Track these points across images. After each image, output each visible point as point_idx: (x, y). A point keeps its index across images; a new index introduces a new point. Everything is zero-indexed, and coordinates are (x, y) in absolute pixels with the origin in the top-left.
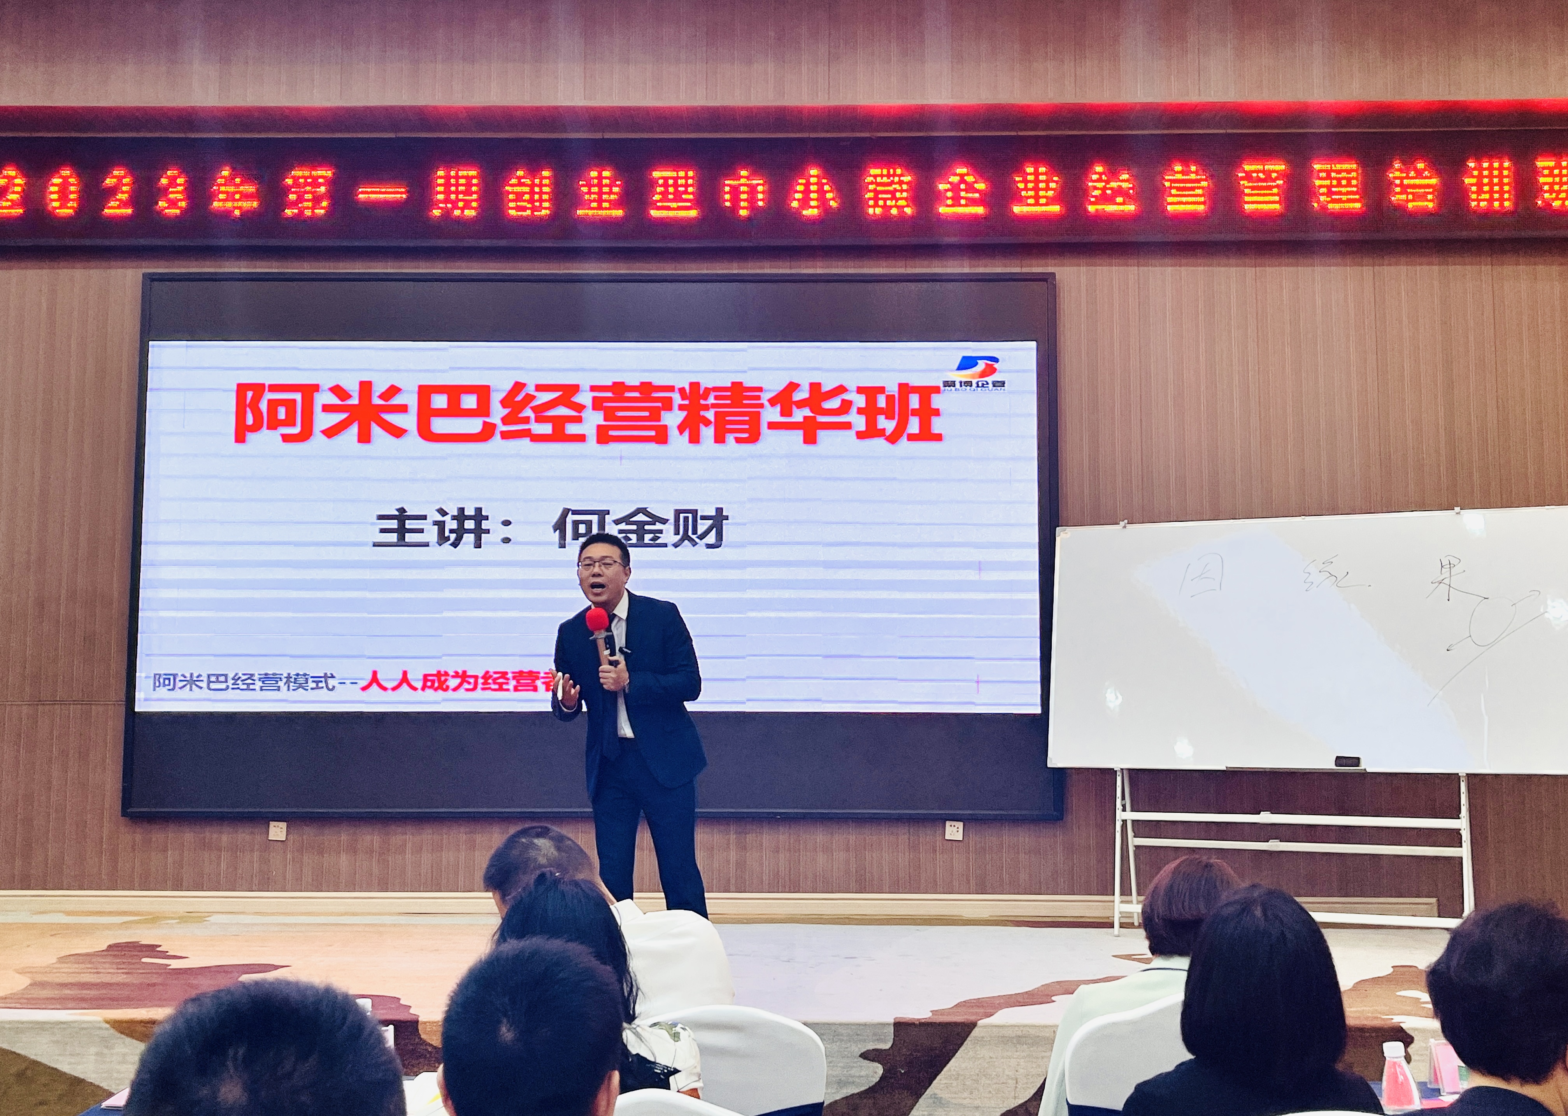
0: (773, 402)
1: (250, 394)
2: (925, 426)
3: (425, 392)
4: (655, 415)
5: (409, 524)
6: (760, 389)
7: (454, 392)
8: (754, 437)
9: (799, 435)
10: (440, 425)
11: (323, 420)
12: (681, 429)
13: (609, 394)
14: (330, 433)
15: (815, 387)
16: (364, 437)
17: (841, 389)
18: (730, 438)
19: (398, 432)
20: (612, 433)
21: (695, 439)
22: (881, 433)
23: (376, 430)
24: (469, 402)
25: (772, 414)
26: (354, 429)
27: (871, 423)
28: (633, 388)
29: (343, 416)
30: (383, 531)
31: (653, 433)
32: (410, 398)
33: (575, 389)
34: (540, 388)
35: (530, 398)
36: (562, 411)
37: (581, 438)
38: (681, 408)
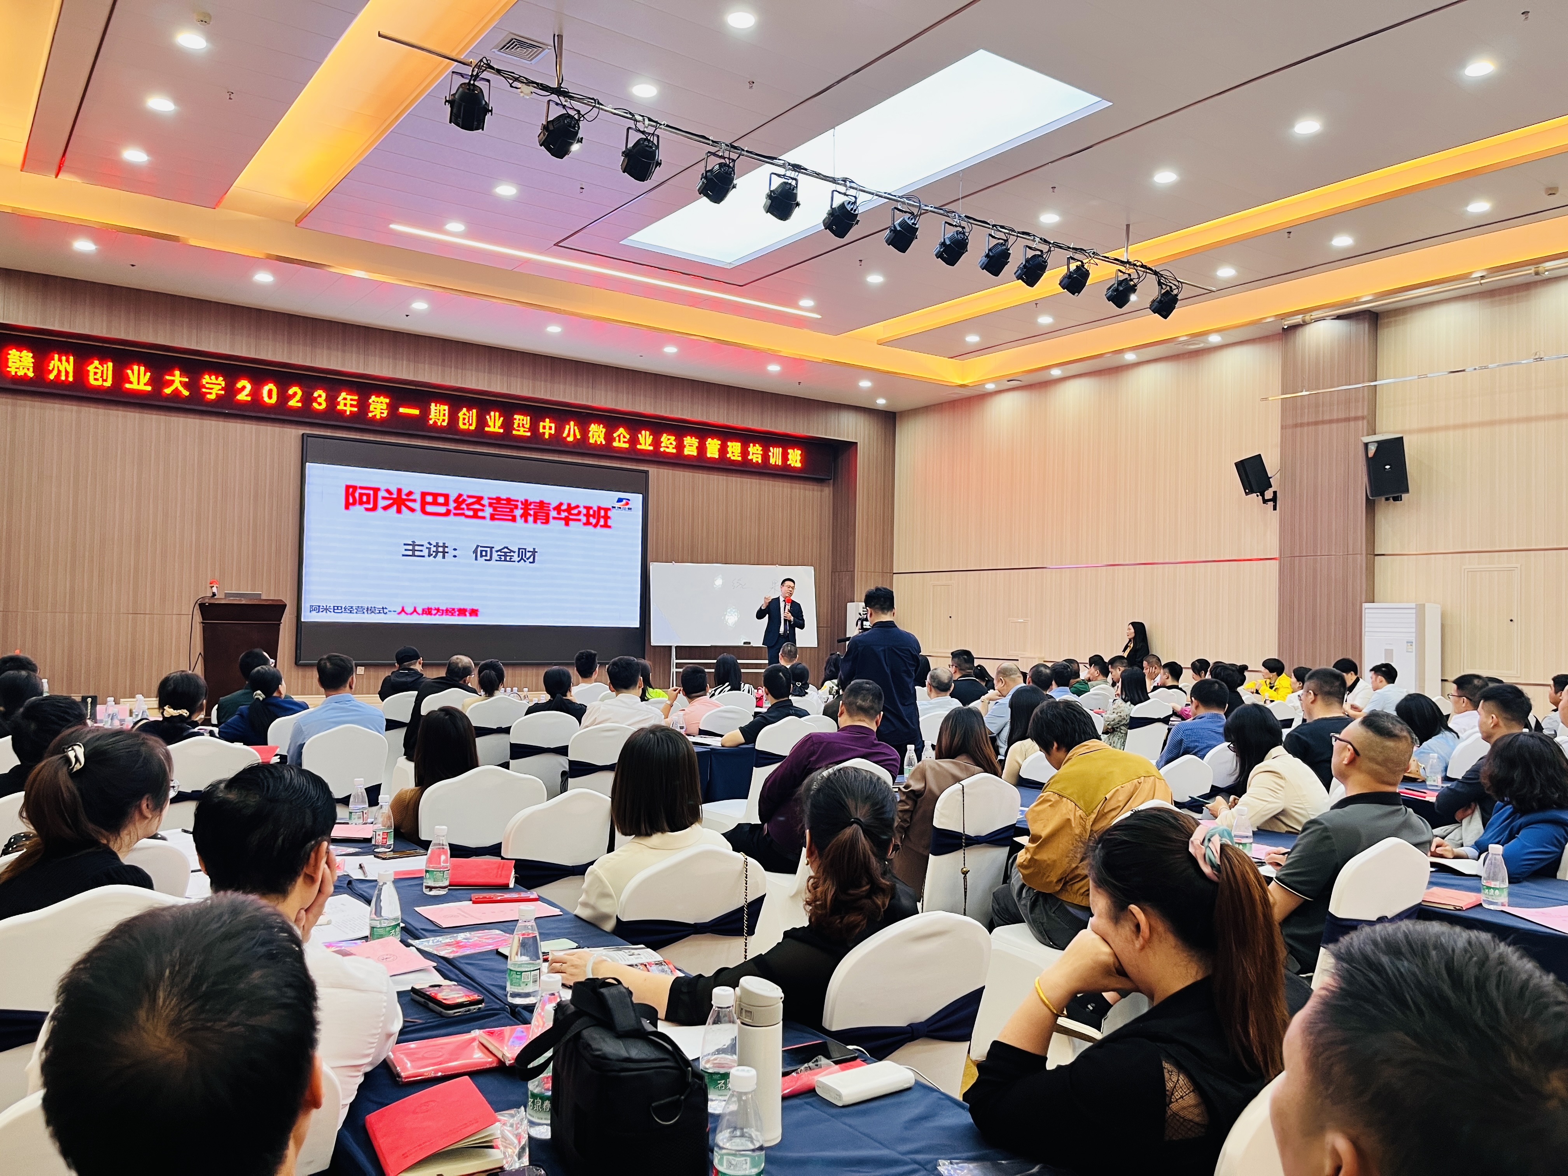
0: (554, 509)
1: (351, 490)
2: (606, 522)
3: (424, 495)
4: (512, 511)
5: (417, 548)
6: (549, 504)
7: (435, 496)
8: (547, 522)
9: (563, 522)
10: (429, 509)
11: (382, 503)
12: (521, 516)
13: (495, 501)
14: (385, 508)
15: (569, 505)
16: (399, 511)
17: (577, 507)
18: (539, 521)
19: (412, 510)
20: (496, 517)
21: (526, 521)
22: (591, 524)
23: (404, 509)
24: (441, 500)
25: (553, 514)
26: (395, 508)
27: (588, 520)
28: (503, 500)
29: (391, 502)
30: (406, 550)
31: (510, 518)
32: (417, 496)
33: (481, 498)
34: (469, 497)
35: (464, 500)
36: (477, 506)
37: (484, 518)
38: (521, 509)
